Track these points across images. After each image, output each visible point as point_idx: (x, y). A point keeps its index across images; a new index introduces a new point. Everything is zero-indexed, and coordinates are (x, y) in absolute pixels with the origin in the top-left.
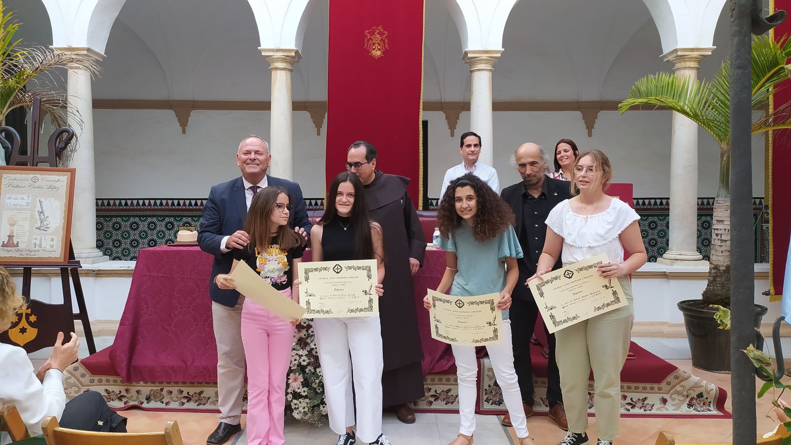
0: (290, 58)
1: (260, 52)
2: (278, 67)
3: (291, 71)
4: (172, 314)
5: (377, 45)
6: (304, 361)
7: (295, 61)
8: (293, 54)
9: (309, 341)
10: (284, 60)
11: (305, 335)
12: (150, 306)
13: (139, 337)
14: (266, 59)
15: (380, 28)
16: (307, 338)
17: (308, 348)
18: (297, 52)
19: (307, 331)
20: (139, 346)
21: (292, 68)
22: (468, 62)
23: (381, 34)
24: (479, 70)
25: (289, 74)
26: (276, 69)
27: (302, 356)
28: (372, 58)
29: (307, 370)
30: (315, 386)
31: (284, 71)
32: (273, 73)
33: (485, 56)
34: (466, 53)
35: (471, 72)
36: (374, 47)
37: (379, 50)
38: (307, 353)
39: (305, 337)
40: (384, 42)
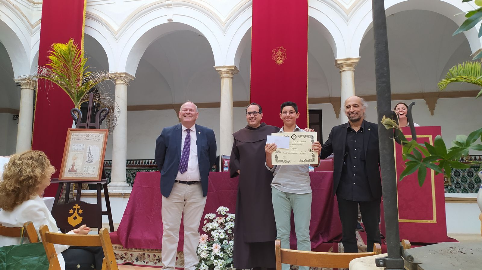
0: (231, 71)
1: (215, 68)
2: (225, 76)
3: (232, 78)
4: (152, 210)
5: (279, 57)
6: (222, 236)
7: (234, 72)
8: (233, 69)
9: (226, 224)
10: (228, 72)
11: (224, 221)
12: (141, 204)
13: (134, 222)
14: (218, 73)
15: (282, 47)
16: (225, 223)
17: (225, 229)
18: (235, 67)
19: (225, 218)
20: (133, 228)
21: (233, 77)
22: (338, 67)
23: (282, 51)
24: (345, 71)
25: (231, 80)
26: (224, 77)
27: (221, 233)
28: (277, 65)
29: (224, 242)
30: (229, 252)
31: (228, 79)
32: (222, 80)
33: (348, 62)
34: (336, 61)
35: (341, 72)
36: (278, 59)
37: (281, 60)
38: (224, 232)
39: (224, 222)
40: (284, 55)
